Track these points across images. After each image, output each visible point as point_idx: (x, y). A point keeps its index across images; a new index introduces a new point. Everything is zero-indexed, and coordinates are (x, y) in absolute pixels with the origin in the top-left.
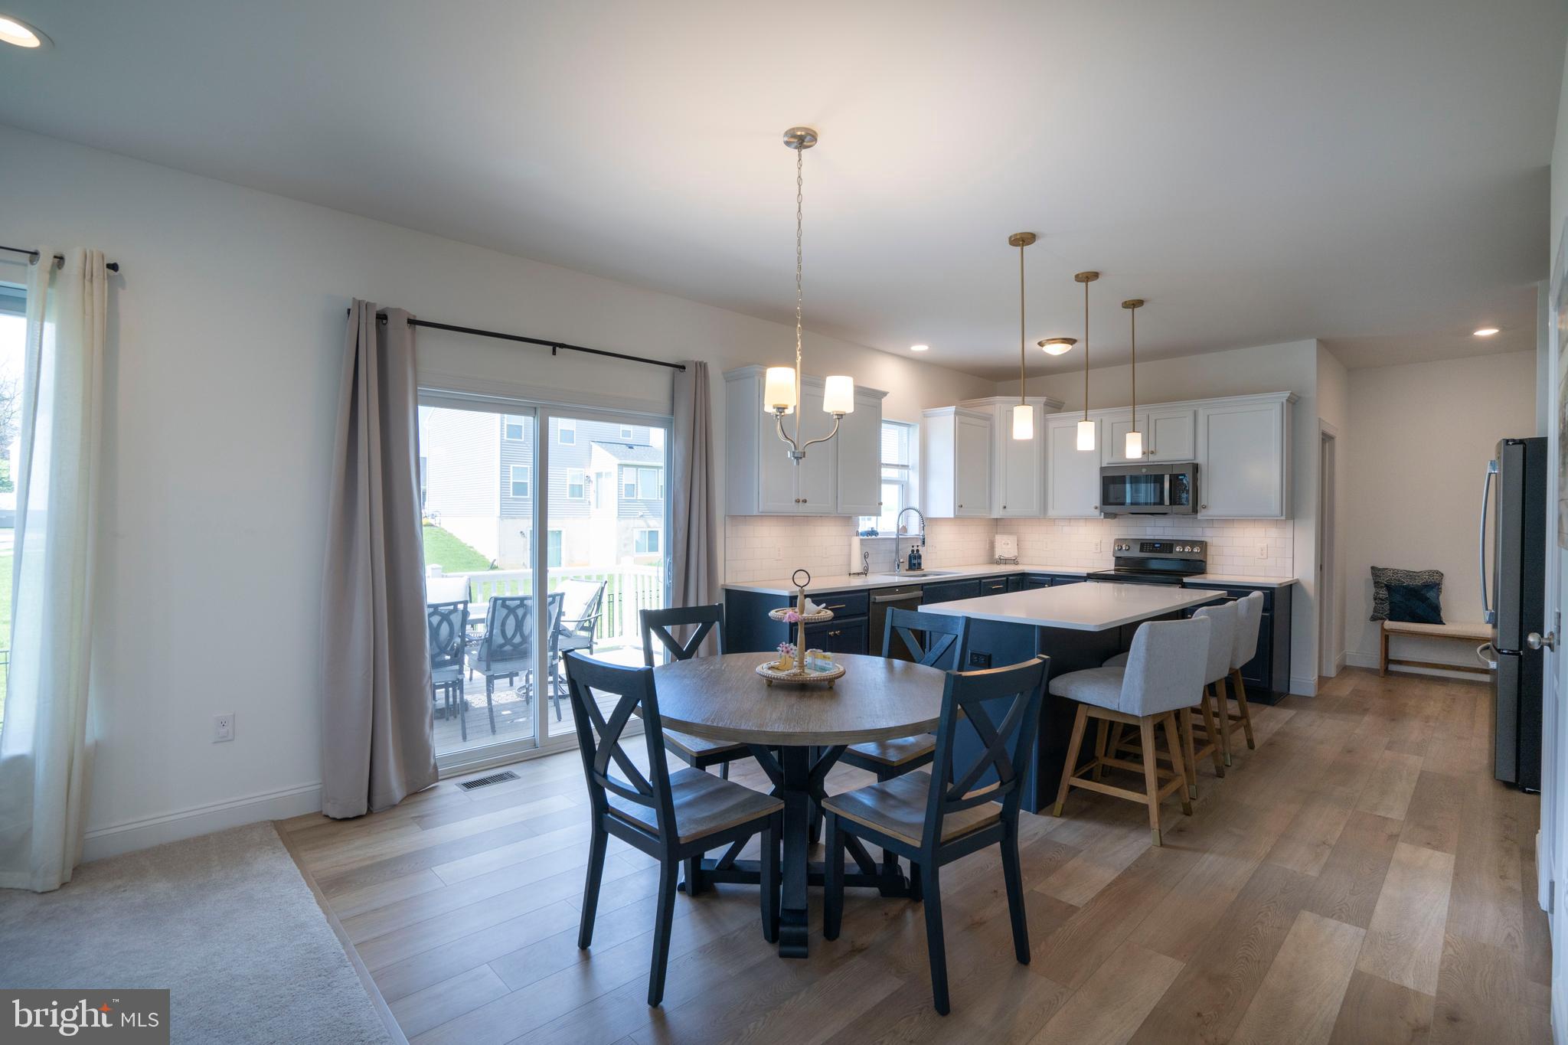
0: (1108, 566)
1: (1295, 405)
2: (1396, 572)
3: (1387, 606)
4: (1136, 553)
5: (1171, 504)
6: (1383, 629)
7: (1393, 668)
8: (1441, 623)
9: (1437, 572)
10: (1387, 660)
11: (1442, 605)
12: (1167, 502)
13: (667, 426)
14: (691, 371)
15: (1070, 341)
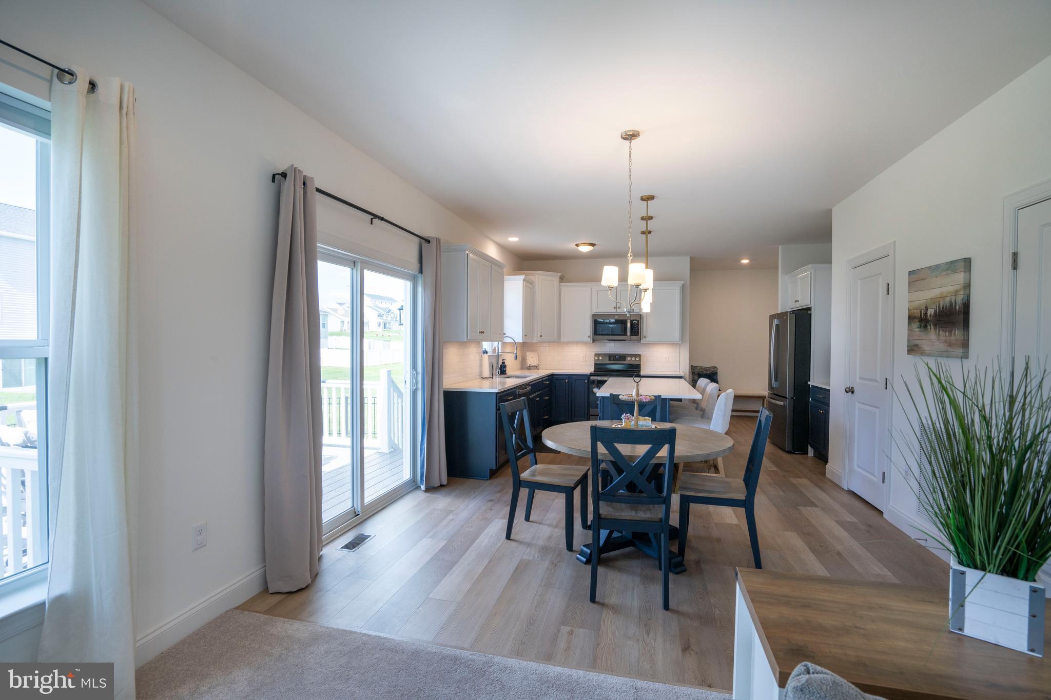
1: (684, 288)
2: (701, 367)
4: (606, 361)
5: (630, 335)
9: (716, 367)
12: (628, 334)
13: (414, 280)
14: (433, 243)
15: (593, 245)
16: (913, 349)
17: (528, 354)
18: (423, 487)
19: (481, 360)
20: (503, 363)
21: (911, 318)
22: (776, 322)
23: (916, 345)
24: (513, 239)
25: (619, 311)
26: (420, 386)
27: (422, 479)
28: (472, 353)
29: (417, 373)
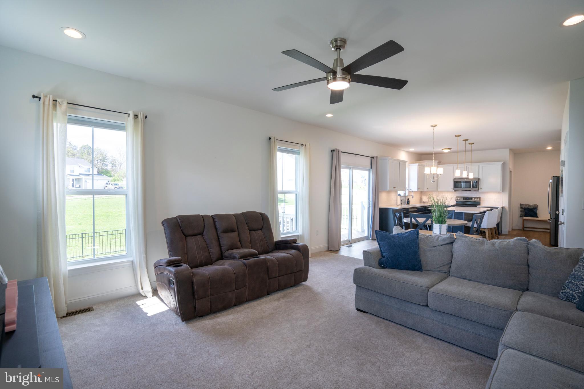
0: (454, 203)
1: (504, 165)
2: (526, 205)
3: (524, 213)
4: (462, 200)
5: (473, 188)
6: (523, 219)
7: (525, 229)
8: (537, 217)
9: (537, 205)
10: (524, 227)
11: (538, 213)
13: (369, 171)
14: (375, 158)
15: (450, 149)
17: (423, 196)
18: (371, 239)
19: (397, 198)
20: (408, 200)
22: (551, 181)
24: (412, 150)
26: (371, 205)
27: (371, 236)
28: (393, 196)
29: (370, 201)
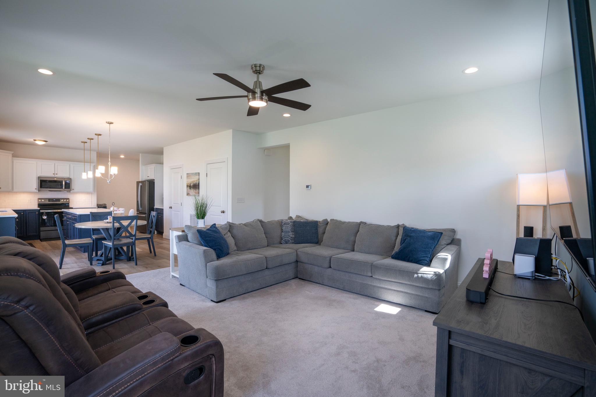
4: (47, 202)
12: (64, 188)
15: (47, 141)
16: (188, 194)
21: (187, 186)
22: (140, 184)
23: (189, 193)
25: (56, 175)
